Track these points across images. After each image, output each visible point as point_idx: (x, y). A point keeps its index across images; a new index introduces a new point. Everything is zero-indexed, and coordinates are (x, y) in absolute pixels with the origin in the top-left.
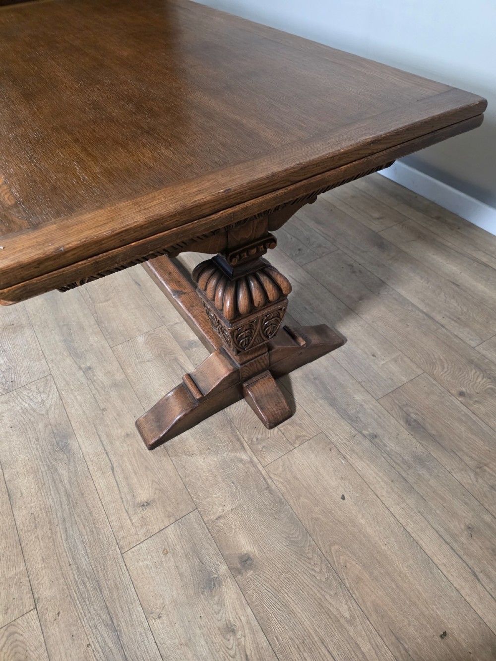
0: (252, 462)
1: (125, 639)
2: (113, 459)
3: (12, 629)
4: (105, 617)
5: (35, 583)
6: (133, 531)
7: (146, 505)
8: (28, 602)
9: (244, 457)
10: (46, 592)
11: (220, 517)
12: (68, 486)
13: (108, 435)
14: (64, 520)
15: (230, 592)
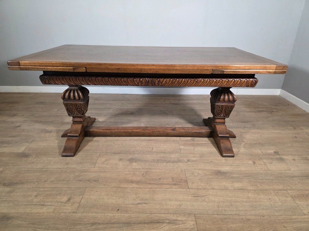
0: (246, 143)
1: (296, 176)
2: (234, 164)
3: (293, 196)
4: (290, 178)
5: (277, 189)
6: (263, 167)
7: (254, 163)
8: (284, 192)
9: (244, 144)
10: (281, 187)
11: (262, 153)
12: (241, 176)
13: (224, 163)
14: (256, 179)
15: (284, 157)
